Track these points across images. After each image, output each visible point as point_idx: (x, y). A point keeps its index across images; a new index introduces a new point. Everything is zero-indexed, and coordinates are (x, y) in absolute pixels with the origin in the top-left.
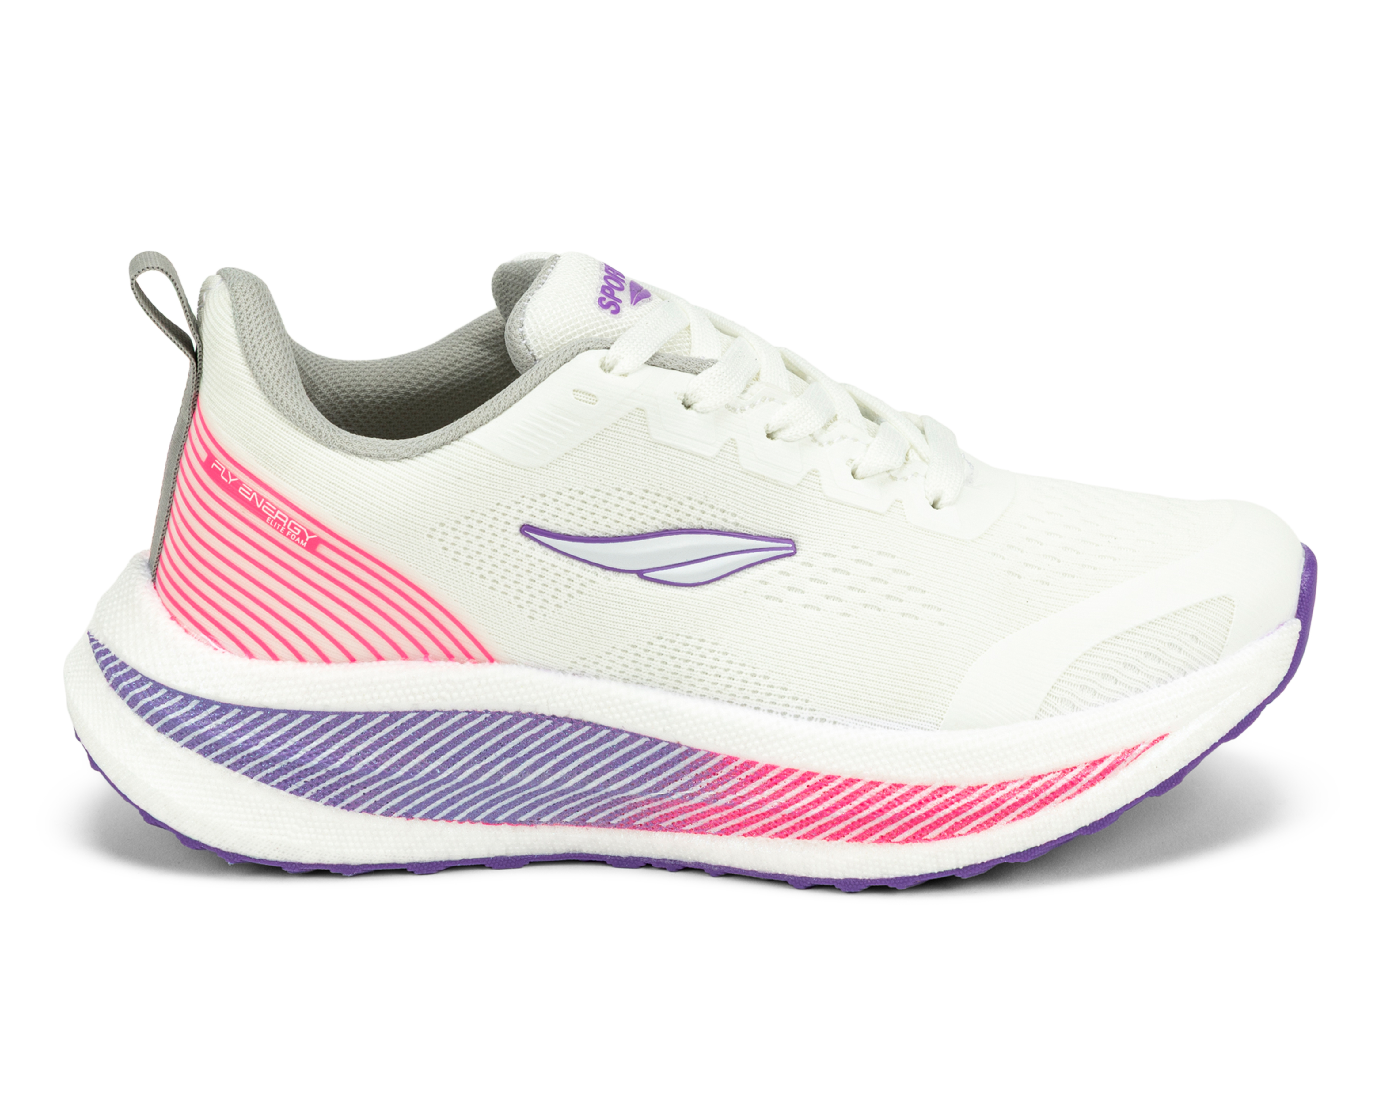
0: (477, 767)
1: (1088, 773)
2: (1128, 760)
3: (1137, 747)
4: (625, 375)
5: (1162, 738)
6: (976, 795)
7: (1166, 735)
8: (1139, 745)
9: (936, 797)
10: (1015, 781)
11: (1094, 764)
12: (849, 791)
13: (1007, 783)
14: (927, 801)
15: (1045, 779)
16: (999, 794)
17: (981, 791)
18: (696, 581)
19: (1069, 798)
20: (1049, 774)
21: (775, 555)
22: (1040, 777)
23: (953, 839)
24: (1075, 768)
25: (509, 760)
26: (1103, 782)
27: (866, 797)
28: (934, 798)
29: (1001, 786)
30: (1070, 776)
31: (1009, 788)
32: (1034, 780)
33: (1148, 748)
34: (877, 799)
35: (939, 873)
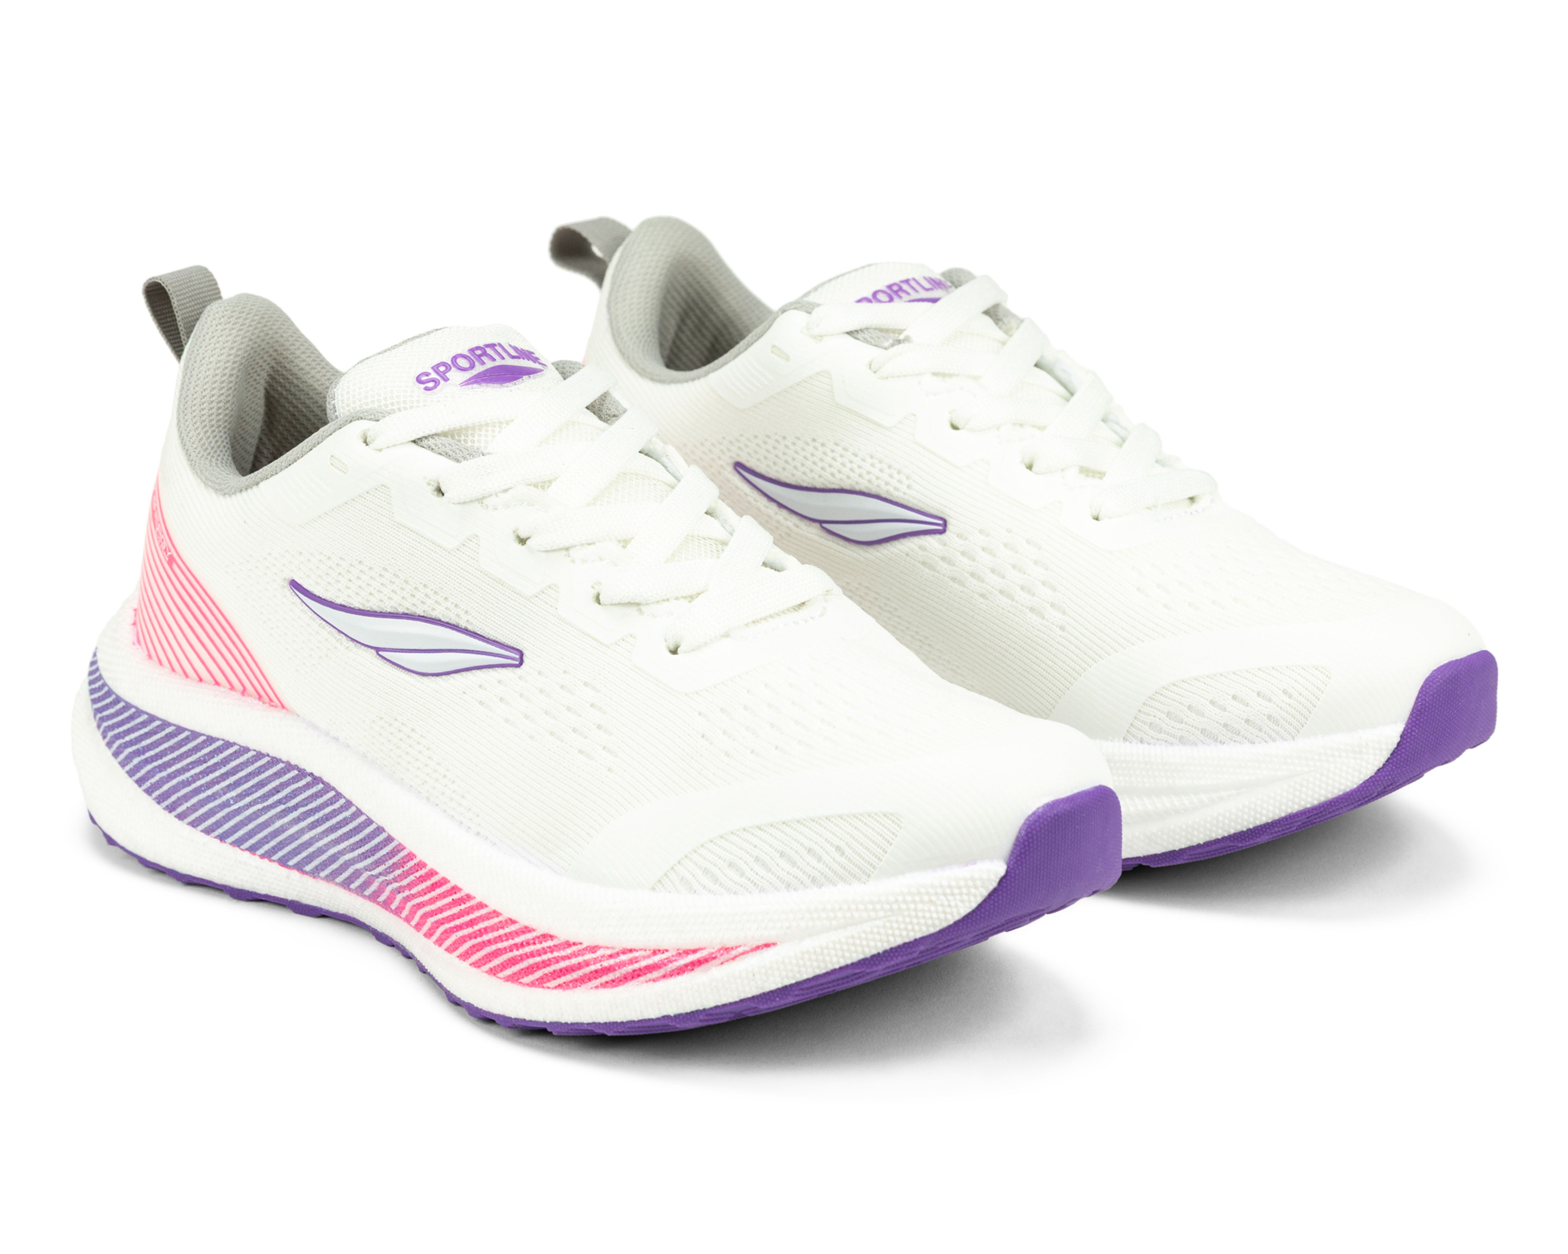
0: (260, 806)
1: (676, 960)
2: (722, 959)
3: (736, 947)
4: (380, 450)
5: (767, 945)
6: (569, 951)
7: (774, 944)
8: (740, 946)
9: (536, 942)
10: (608, 948)
11: (687, 952)
12: (477, 914)
13: (601, 947)
14: (528, 944)
15: (635, 954)
16: (588, 956)
17: (574, 948)
18: (424, 671)
19: (654, 980)
20: (641, 950)
21: (502, 663)
22: (631, 951)
23: (543, 989)
24: (667, 951)
25: (282, 807)
26: (691, 974)
27: (486, 924)
28: (534, 944)
29: (593, 949)
30: (657, 958)
31: (600, 953)
32: (624, 952)
33: (748, 952)
34: (494, 928)
35: (531, 1021)
